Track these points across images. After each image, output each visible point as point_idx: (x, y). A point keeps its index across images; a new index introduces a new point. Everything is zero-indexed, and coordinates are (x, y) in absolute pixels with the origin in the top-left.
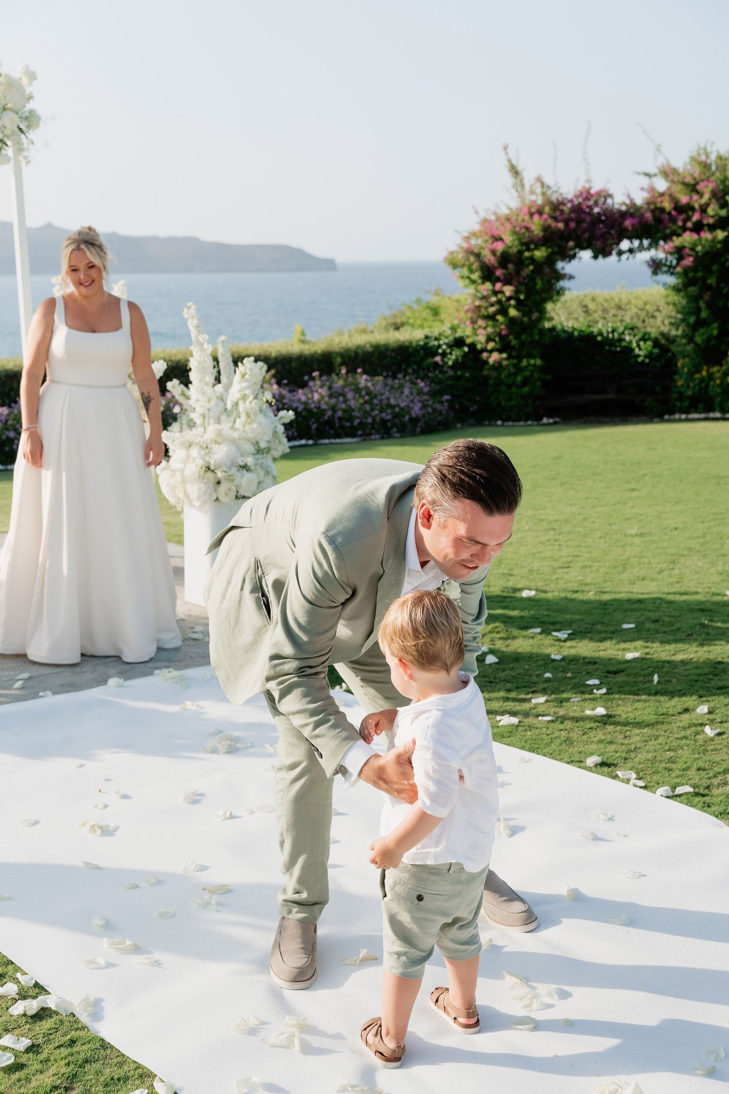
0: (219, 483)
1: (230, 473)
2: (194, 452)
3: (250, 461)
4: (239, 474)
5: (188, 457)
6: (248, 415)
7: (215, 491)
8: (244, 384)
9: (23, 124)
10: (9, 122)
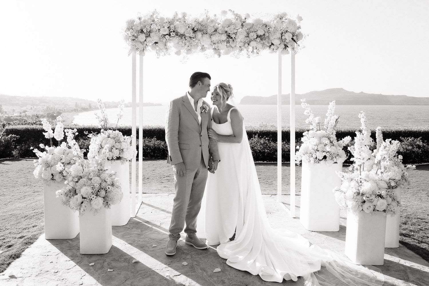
0: (364, 202)
1: (371, 198)
2: (353, 183)
3: (383, 193)
4: (376, 199)
5: (350, 186)
6: (385, 168)
7: (362, 206)
8: (384, 152)
9: (295, 38)
10: (288, 37)
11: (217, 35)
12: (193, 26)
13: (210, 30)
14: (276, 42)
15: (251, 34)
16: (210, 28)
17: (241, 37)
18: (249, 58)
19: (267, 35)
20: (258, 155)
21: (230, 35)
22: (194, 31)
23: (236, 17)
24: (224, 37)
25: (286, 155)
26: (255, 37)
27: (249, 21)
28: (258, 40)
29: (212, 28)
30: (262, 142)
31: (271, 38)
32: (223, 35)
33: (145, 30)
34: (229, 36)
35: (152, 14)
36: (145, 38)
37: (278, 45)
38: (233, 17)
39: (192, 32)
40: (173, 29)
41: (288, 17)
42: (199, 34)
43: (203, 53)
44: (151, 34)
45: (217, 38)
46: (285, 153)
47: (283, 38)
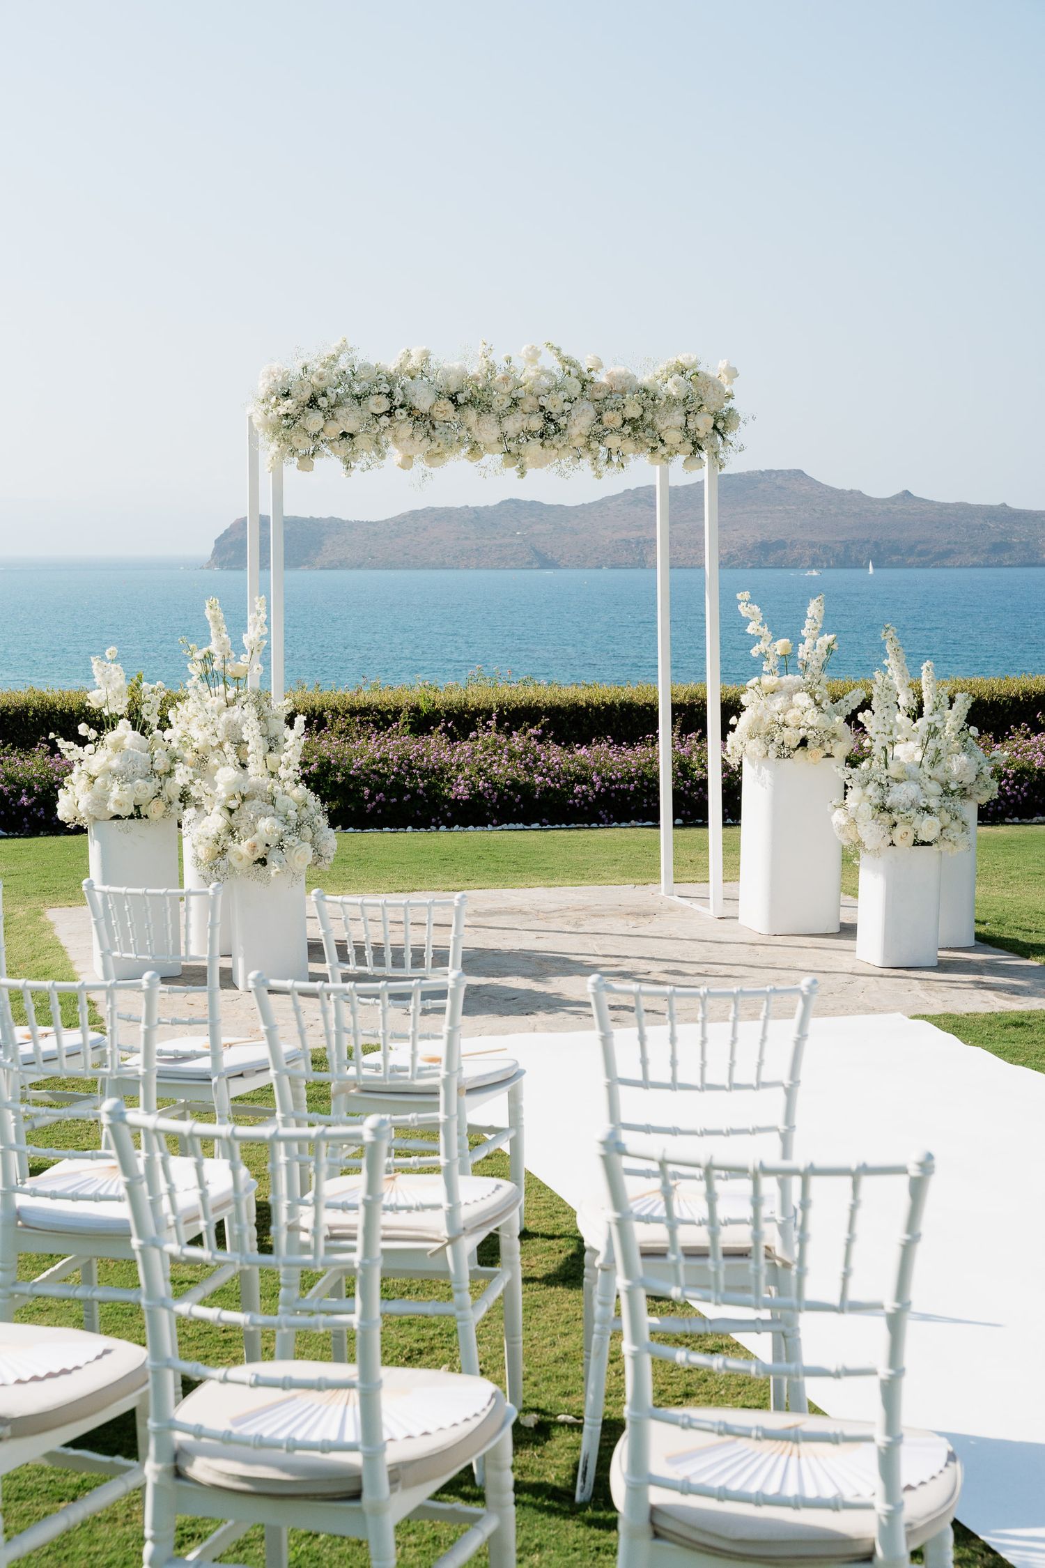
7: (891, 834)
9: (720, 425)
10: (702, 423)
11: (519, 415)
12: (453, 389)
13: (500, 402)
14: (673, 437)
15: (607, 416)
16: (500, 398)
17: (581, 422)
18: (600, 477)
19: (649, 416)
20: (505, 797)
21: (554, 416)
22: (458, 406)
23: (567, 367)
24: (536, 423)
25: (613, 795)
26: (620, 422)
27: (602, 378)
28: (627, 429)
29: (504, 397)
30: (518, 748)
31: (661, 426)
32: (534, 417)
33: (323, 402)
34: (549, 419)
35: (335, 352)
36: (322, 422)
37: (678, 445)
38: (559, 365)
39: (451, 406)
40: (401, 399)
41: (701, 368)
42: (471, 414)
43: (476, 464)
44: (340, 412)
45: (518, 425)
46: (611, 785)
47: (691, 426)
